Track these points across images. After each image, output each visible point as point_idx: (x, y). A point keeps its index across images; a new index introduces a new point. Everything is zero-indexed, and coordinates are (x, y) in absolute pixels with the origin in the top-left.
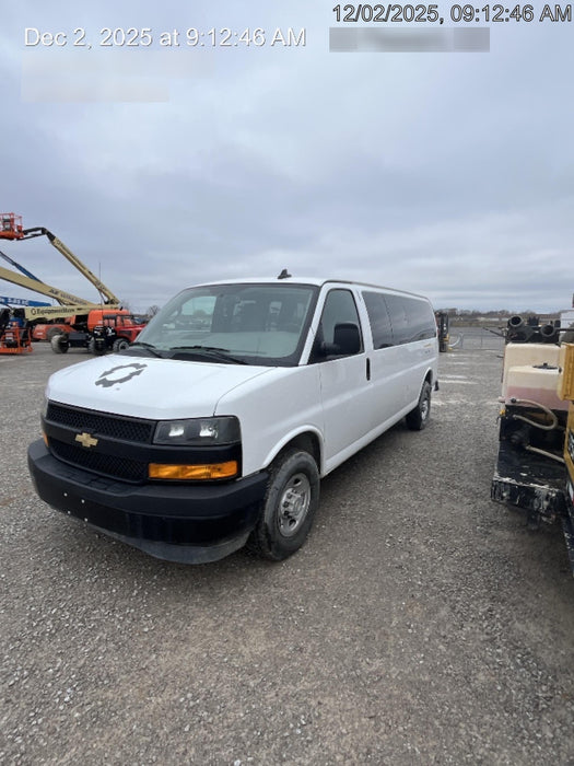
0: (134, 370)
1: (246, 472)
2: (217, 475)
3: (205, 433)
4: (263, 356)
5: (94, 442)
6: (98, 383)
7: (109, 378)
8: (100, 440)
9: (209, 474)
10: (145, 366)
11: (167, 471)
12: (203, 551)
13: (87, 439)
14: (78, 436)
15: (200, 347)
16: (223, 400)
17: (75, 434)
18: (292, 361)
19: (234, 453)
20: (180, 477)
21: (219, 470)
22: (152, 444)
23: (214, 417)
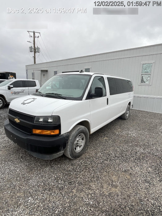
0: (33, 100)
1: (62, 133)
2: (53, 134)
3: (50, 121)
4: (72, 97)
5: (19, 121)
6: (22, 104)
7: (25, 102)
8: (20, 121)
9: (50, 133)
10: (36, 99)
11: (38, 131)
12: (48, 156)
13: (17, 120)
14: (15, 119)
15: (53, 94)
16: (55, 111)
17: (15, 118)
18: (80, 99)
19: (59, 127)
20: (42, 134)
21: (53, 132)
22: (33, 123)
23: (52, 116)
